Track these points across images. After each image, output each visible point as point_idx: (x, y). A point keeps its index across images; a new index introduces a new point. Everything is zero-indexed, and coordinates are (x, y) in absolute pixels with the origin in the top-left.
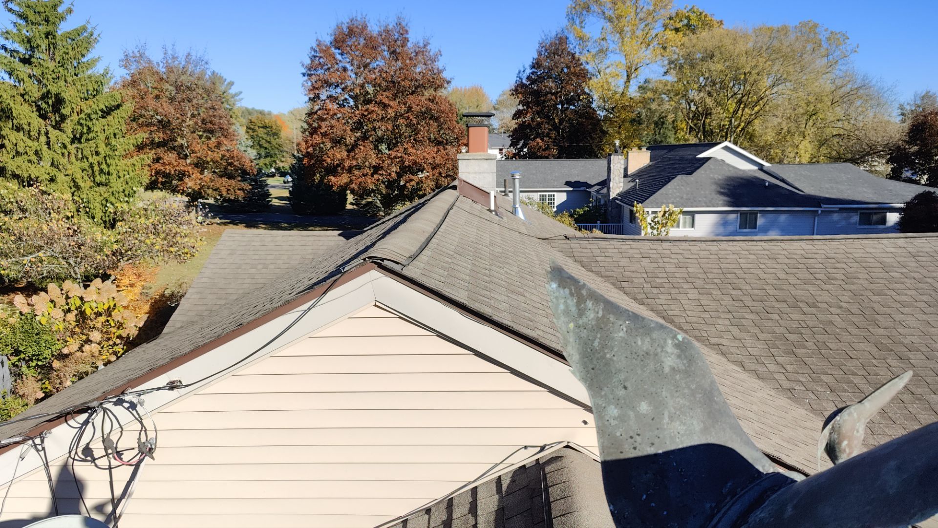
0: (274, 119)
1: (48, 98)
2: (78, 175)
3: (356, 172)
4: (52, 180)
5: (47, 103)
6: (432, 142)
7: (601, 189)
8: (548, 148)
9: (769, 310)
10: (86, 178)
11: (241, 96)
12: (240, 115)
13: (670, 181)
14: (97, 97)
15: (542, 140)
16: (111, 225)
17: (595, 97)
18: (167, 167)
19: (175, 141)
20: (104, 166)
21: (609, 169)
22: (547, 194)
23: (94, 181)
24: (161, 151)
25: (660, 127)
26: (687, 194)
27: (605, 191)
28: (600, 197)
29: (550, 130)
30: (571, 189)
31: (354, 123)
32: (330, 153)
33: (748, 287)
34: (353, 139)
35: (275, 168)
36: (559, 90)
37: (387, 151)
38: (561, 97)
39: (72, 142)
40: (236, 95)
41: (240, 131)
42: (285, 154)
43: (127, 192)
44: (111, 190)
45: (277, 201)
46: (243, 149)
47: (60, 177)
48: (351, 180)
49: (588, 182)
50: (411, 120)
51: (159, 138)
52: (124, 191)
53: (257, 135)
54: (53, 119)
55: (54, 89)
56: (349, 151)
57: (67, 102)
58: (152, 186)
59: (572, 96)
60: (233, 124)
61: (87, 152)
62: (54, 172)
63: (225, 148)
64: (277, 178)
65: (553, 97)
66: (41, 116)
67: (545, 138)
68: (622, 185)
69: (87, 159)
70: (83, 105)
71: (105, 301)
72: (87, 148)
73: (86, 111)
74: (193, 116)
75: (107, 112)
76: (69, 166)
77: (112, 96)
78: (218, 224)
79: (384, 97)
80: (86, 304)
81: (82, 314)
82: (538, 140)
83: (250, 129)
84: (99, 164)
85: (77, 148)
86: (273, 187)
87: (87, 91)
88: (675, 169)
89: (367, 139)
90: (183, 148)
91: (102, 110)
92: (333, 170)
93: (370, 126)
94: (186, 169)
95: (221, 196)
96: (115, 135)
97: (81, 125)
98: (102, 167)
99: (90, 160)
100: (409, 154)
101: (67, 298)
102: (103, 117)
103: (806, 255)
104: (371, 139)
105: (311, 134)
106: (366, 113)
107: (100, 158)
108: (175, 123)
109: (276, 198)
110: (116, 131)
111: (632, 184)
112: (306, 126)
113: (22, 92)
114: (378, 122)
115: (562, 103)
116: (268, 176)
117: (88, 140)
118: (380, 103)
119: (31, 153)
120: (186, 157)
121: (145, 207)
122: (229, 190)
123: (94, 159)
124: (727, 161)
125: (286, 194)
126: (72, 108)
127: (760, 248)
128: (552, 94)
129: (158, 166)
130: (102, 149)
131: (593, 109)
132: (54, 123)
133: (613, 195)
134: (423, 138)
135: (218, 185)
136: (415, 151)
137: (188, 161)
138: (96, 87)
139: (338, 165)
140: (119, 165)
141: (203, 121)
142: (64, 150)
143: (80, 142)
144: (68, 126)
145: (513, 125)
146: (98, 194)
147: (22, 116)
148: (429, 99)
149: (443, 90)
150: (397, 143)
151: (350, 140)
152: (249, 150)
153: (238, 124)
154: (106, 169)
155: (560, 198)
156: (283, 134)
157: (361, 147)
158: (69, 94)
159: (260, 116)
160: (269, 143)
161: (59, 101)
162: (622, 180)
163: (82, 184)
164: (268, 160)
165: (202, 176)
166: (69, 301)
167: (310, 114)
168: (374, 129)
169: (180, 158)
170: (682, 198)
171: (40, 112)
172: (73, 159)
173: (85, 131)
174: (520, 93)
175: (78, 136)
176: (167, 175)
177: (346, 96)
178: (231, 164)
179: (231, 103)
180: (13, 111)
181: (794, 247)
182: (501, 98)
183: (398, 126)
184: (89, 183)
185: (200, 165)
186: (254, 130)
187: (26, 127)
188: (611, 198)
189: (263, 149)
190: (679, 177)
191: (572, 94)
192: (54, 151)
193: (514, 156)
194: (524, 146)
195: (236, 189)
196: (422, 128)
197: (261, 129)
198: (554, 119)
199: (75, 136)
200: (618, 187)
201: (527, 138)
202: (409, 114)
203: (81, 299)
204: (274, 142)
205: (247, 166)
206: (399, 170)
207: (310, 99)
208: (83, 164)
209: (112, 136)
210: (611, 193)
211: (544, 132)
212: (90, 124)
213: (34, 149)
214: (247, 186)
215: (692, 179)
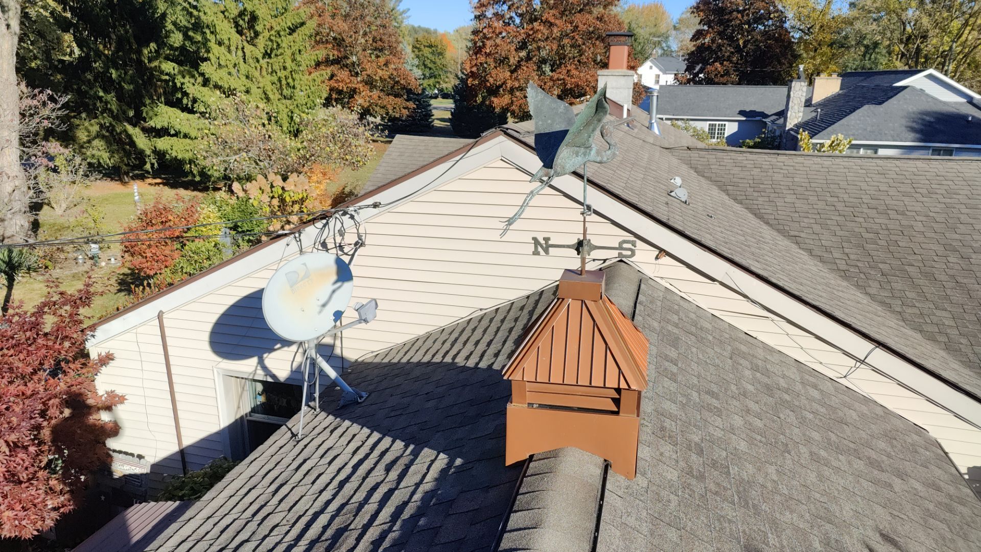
0: (439, 38)
1: (245, 15)
2: (269, 88)
3: (518, 94)
4: (247, 92)
5: (244, 20)
6: (597, 64)
7: (778, 119)
8: (727, 73)
9: (856, 214)
10: (276, 91)
11: (408, 14)
12: (406, 33)
13: (854, 110)
14: (285, 15)
15: (722, 64)
16: (296, 134)
17: (790, 15)
18: (340, 84)
19: (348, 58)
20: (290, 80)
21: (789, 96)
22: (717, 123)
23: (281, 94)
24: (334, 68)
25: (871, 51)
26: (872, 126)
27: (781, 121)
28: (775, 127)
29: (732, 53)
30: (744, 119)
31: (519, 42)
32: (494, 72)
33: (846, 196)
34: (517, 59)
35: (438, 90)
36: (747, 7)
37: (550, 73)
38: (748, 15)
39: (263, 58)
40: (404, 12)
41: (407, 49)
42: (449, 75)
43: (308, 105)
44: (295, 103)
45: (438, 122)
46: (409, 68)
47: (254, 90)
48: (512, 102)
49: (766, 112)
50: (577, 40)
51: (333, 55)
52: (306, 104)
53: (423, 55)
54: (248, 35)
55: (249, 8)
56: (512, 72)
57: (261, 19)
58: (328, 103)
59: (762, 14)
60: (401, 42)
61: (276, 67)
62: (249, 84)
63: (393, 66)
64: (440, 99)
65: (739, 16)
66: (238, 32)
67: (725, 63)
68: (801, 114)
69: (276, 73)
70: (274, 22)
71: (300, 191)
72: (276, 62)
73: (276, 29)
74: (365, 34)
75: (292, 30)
76: (260, 79)
77: (297, 14)
78: (381, 142)
79: (549, 15)
80: (286, 193)
81: (282, 200)
82: (717, 65)
83: (416, 48)
84: (286, 78)
85: (268, 62)
86: (435, 108)
87: (277, 8)
88: (864, 98)
89: (531, 59)
90: (354, 66)
91: (289, 28)
92: (494, 91)
93: (534, 45)
94: (357, 86)
95: (387, 114)
96: (300, 51)
97: (271, 41)
98: (288, 81)
99: (279, 74)
100: (572, 77)
101: (272, 186)
102: (290, 34)
103: (917, 173)
104: (534, 59)
105: (476, 54)
106: (531, 33)
107: (287, 73)
108: (348, 40)
109: (438, 119)
110: (301, 48)
111: (814, 114)
112: (470, 44)
113: (223, 9)
114: (543, 41)
115: (748, 23)
116: (431, 97)
117: (276, 55)
118: (546, 21)
119: (231, 66)
120: (357, 74)
121: (326, 118)
122: (395, 108)
123: (282, 74)
124: (927, 91)
125: (448, 115)
126: (264, 25)
127: (874, 164)
128: (739, 12)
129: (333, 83)
130: (289, 64)
131: (786, 30)
132: (249, 39)
133: (789, 126)
134: (588, 59)
135: (385, 103)
136: (578, 73)
137: (359, 79)
138: (284, 6)
139: (501, 86)
140: (303, 80)
141: (374, 40)
142: (257, 64)
143: (270, 57)
144: (261, 41)
145: (691, 47)
146: (285, 106)
147: (223, 32)
148: (598, 18)
149: (613, 8)
150: (561, 64)
151: (513, 61)
152: (415, 69)
153: (405, 43)
154: (292, 84)
155: (731, 128)
156: (448, 55)
157: (525, 68)
158: (262, 12)
159: (426, 34)
160: (435, 63)
161: (254, 18)
162: (802, 109)
163: (271, 96)
164: (432, 81)
165: (371, 94)
166: (273, 189)
167: (475, 32)
168: (539, 48)
169: (352, 76)
170: (865, 130)
171: (237, 28)
172: (264, 73)
173: (275, 47)
174: (702, 11)
175: (269, 51)
176: (340, 92)
177: (513, 15)
178: (398, 82)
179: (399, 21)
180: (217, 26)
181: (908, 165)
182: (684, 16)
183: (563, 47)
184: (278, 96)
185: (370, 83)
186: (420, 50)
187: (226, 42)
188: (787, 129)
189: (427, 70)
190: (866, 107)
191: (762, 11)
192: (249, 65)
193: (689, 81)
194: (701, 71)
195: (401, 108)
196: (587, 49)
197: (426, 48)
198: (738, 40)
199: (266, 51)
200: (796, 117)
201: (705, 63)
202: (575, 34)
203: (283, 188)
204: (438, 62)
205: (413, 85)
206: (560, 93)
207: (476, 17)
208: (273, 78)
209: (297, 52)
210: (788, 124)
211: (724, 55)
212: (279, 40)
213: (233, 62)
214: (411, 105)
215: (881, 109)
